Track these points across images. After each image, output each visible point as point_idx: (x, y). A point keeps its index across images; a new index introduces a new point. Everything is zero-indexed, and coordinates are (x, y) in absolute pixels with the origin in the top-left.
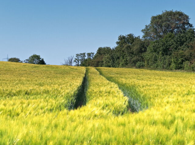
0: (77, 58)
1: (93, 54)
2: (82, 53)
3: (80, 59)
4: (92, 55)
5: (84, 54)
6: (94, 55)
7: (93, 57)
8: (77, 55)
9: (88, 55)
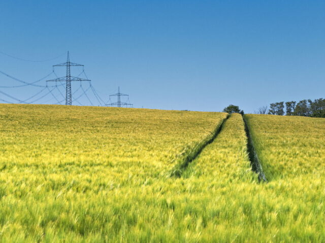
0: (271, 109)
1: (294, 103)
2: (279, 102)
3: (276, 110)
4: (292, 104)
5: (282, 103)
6: (296, 104)
7: (294, 108)
8: (272, 105)
9: (287, 105)
